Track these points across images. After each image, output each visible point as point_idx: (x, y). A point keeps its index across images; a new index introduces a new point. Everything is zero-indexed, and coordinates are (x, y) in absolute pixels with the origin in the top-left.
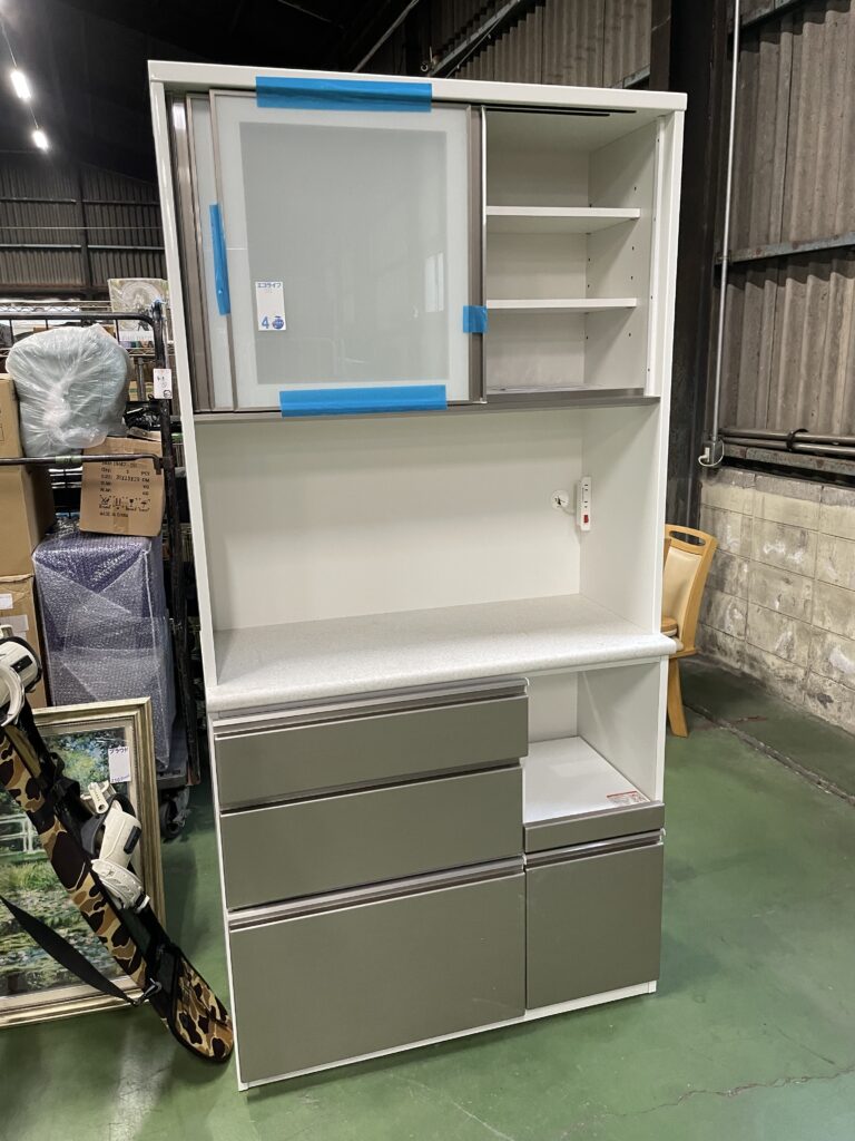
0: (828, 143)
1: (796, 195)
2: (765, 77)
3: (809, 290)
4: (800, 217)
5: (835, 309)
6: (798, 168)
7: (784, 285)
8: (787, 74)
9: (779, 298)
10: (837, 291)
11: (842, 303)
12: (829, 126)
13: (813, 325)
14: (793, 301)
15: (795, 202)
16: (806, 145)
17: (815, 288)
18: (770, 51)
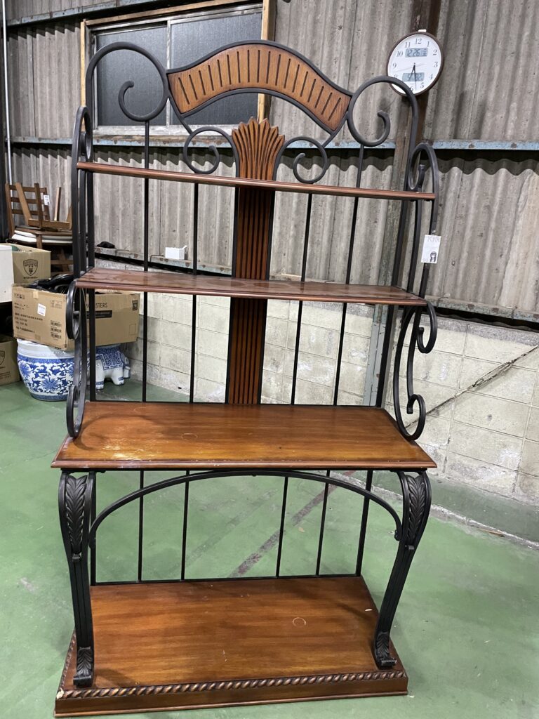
0: (50, 94)
1: (40, 115)
2: (21, 53)
3: (49, 162)
4: (42, 125)
5: (61, 172)
6: (39, 103)
7: (39, 157)
8: (31, 56)
9: (37, 163)
10: (61, 164)
11: (63, 170)
12: (50, 86)
13: (53, 178)
14: (43, 167)
15: (39, 118)
16: (41, 92)
17: (52, 161)
18: (23, 42)
